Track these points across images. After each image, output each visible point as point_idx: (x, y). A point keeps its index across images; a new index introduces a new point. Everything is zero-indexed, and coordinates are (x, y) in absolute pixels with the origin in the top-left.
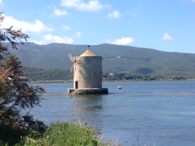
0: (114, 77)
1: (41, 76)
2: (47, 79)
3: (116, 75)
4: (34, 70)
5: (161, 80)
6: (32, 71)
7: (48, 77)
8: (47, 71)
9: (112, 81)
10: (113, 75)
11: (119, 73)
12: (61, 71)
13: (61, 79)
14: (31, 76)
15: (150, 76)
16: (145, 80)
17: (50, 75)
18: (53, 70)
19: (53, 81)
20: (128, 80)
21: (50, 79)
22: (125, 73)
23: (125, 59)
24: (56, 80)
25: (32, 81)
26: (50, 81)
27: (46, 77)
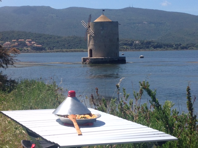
0: (139, 45)
1: (58, 44)
2: (65, 48)
3: (142, 44)
4: (51, 38)
5: (194, 49)
6: (49, 38)
7: (66, 46)
8: (65, 39)
9: (138, 50)
10: (139, 43)
11: (145, 41)
12: (80, 39)
13: (81, 48)
14: (47, 44)
15: (182, 44)
16: (175, 49)
17: (68, 44)
18: (71, 37)
19: (72, 50)
20: (156, 49)
21: (68, 47)
22: (152, 41)
23: (153, 25)
24: (75, 48)
25: (49, 49)
26: (68, 50)
27: (64, 45)
